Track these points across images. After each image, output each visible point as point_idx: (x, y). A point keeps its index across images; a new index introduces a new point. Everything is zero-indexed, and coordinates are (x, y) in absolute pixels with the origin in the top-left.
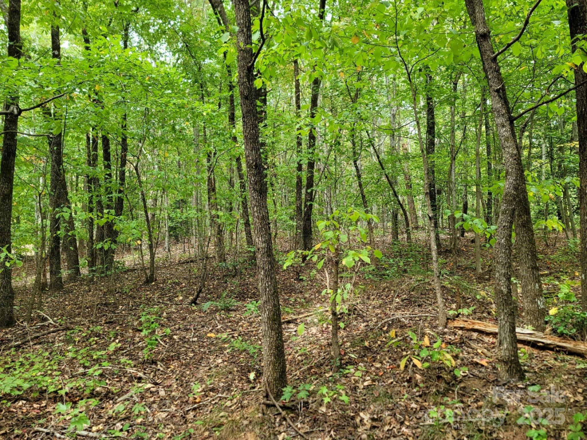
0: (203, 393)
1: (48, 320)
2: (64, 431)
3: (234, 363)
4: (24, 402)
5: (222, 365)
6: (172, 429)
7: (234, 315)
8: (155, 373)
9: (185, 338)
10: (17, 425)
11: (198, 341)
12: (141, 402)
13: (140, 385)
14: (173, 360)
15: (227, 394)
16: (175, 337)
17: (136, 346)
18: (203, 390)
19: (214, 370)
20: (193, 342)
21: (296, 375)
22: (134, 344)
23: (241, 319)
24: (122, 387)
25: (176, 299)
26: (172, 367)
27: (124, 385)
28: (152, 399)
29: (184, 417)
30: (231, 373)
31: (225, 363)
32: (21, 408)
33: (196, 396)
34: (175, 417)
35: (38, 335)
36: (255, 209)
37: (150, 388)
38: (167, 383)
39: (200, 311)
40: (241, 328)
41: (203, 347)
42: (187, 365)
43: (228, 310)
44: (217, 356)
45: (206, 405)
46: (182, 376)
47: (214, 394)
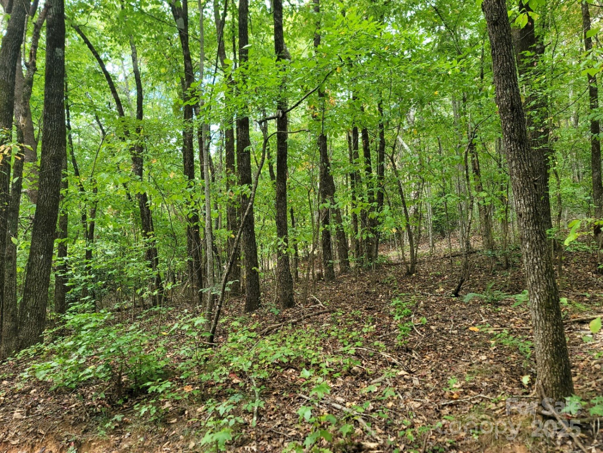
0: (462, 390)
1: (318, 303)
2: (322, 402)
3: (502, 362)
4: (294, 370)
5: (486, 362)
6: (423, 420)
7: (503, 310)
8: (410, 361)
9: (443, 329)
10: (286, 389)
11: (458, 334)
12: (394, 386)
13: (394, 370)
14: (429, 351)
15: (491, 396)
16: (433, 327)
17: (393, 332)
18: (462, 387)
19: (476, 367)
20: (452, 334)
21: (590, 386)
22: (390, 330)
23: (512, 315)
24: (377, 370)
25: (437, 291)
26: (428, 357)
27: (379, 368)
28: (405, 387)
29: (438, 412)
30: (497, 373)
31: (491, 361)
32: (291, 375)
33: (453, 392)
34: (429, 409)
35: (310, 314)
36: (514, 164)
37: (403, 376)
38: (423, 373)
39: (462, 303)
40: (512, 325)
41: (463, 340)
42: (444, 358)
43: (496, 303)
44: (480, 351)
45: (465, 404)
46: (438, 367)
47: (475, 393)
